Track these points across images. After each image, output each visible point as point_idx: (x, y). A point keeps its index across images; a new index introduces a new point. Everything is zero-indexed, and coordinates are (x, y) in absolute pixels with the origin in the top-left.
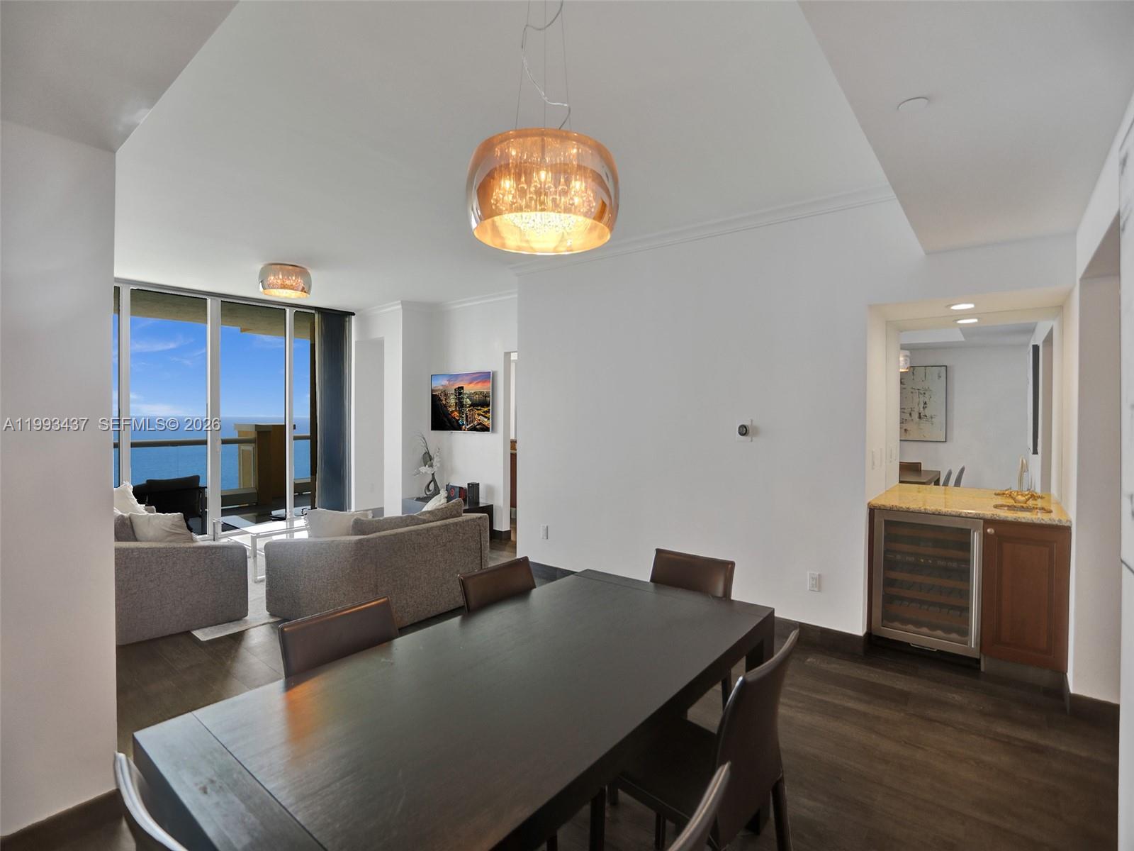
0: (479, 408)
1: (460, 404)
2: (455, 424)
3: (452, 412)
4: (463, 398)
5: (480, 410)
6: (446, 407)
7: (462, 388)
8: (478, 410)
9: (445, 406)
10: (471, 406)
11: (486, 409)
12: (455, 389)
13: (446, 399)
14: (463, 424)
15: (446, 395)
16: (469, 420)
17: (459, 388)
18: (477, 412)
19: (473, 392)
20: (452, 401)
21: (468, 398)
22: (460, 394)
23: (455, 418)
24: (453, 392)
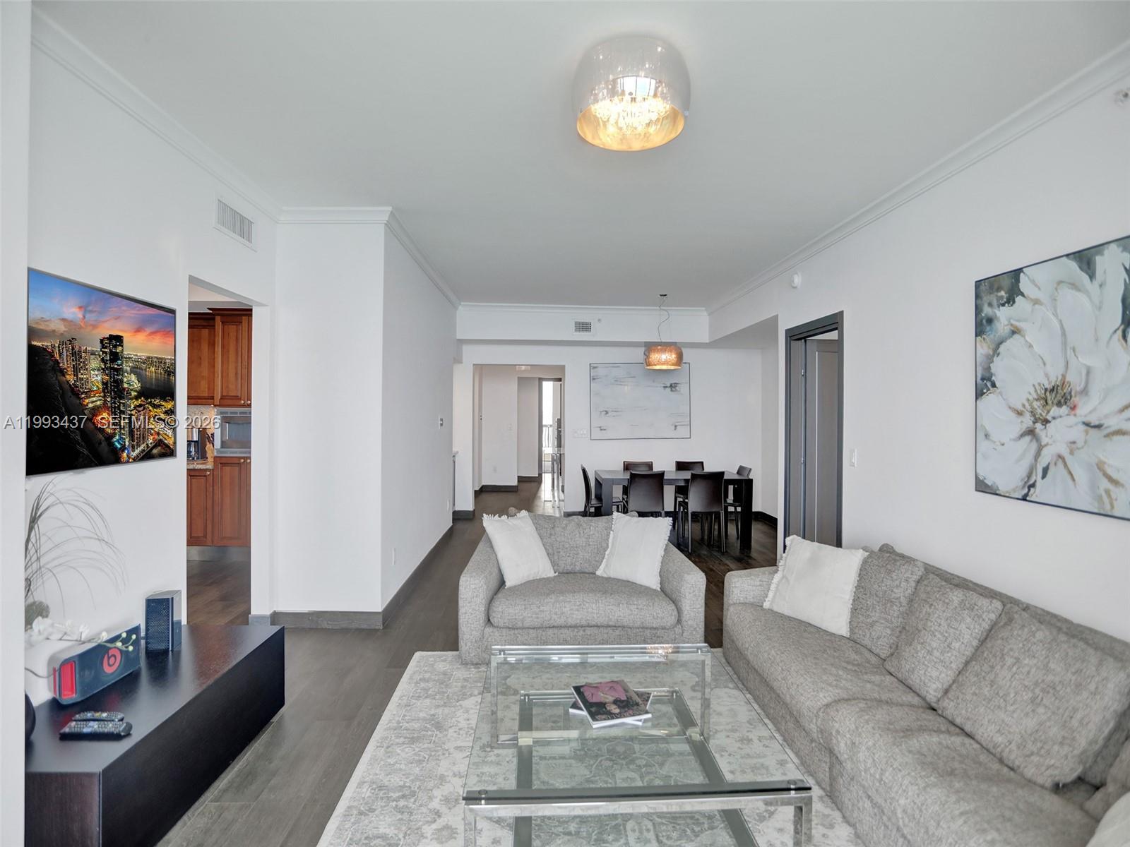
0: (157, 401)
1: (115, 389)
2: (104, 447)
3: (95, 411)
4: (119, 371)
5: (158, 406)
6: (77, 395)
7: (117, 340)
8: (155, 406)
9: (75, 392)
10: (141, 394)
11: (169, 405)
12: (102, 341)
13: (76, 371)
14: (123, 448)
15: (76, 354)
16: (137, 434)
17: (111, 338)
18: (154, 411)
19: (143, 355)
20: (96, 378)
21: (134, 370)
22: (115, 357)
23: (102, 430)
24: (97, 347)
